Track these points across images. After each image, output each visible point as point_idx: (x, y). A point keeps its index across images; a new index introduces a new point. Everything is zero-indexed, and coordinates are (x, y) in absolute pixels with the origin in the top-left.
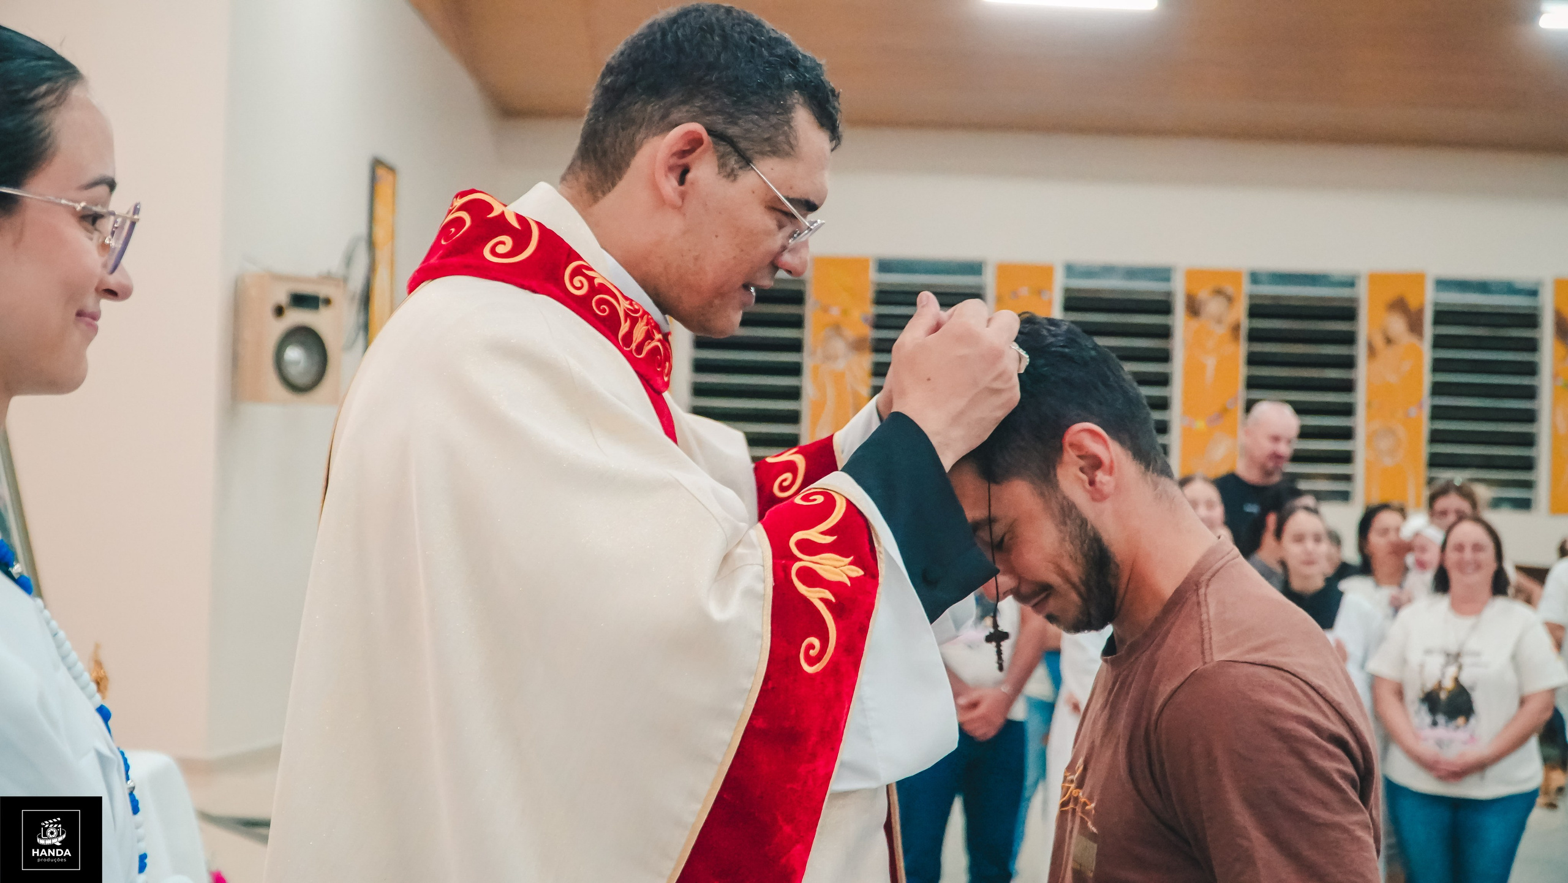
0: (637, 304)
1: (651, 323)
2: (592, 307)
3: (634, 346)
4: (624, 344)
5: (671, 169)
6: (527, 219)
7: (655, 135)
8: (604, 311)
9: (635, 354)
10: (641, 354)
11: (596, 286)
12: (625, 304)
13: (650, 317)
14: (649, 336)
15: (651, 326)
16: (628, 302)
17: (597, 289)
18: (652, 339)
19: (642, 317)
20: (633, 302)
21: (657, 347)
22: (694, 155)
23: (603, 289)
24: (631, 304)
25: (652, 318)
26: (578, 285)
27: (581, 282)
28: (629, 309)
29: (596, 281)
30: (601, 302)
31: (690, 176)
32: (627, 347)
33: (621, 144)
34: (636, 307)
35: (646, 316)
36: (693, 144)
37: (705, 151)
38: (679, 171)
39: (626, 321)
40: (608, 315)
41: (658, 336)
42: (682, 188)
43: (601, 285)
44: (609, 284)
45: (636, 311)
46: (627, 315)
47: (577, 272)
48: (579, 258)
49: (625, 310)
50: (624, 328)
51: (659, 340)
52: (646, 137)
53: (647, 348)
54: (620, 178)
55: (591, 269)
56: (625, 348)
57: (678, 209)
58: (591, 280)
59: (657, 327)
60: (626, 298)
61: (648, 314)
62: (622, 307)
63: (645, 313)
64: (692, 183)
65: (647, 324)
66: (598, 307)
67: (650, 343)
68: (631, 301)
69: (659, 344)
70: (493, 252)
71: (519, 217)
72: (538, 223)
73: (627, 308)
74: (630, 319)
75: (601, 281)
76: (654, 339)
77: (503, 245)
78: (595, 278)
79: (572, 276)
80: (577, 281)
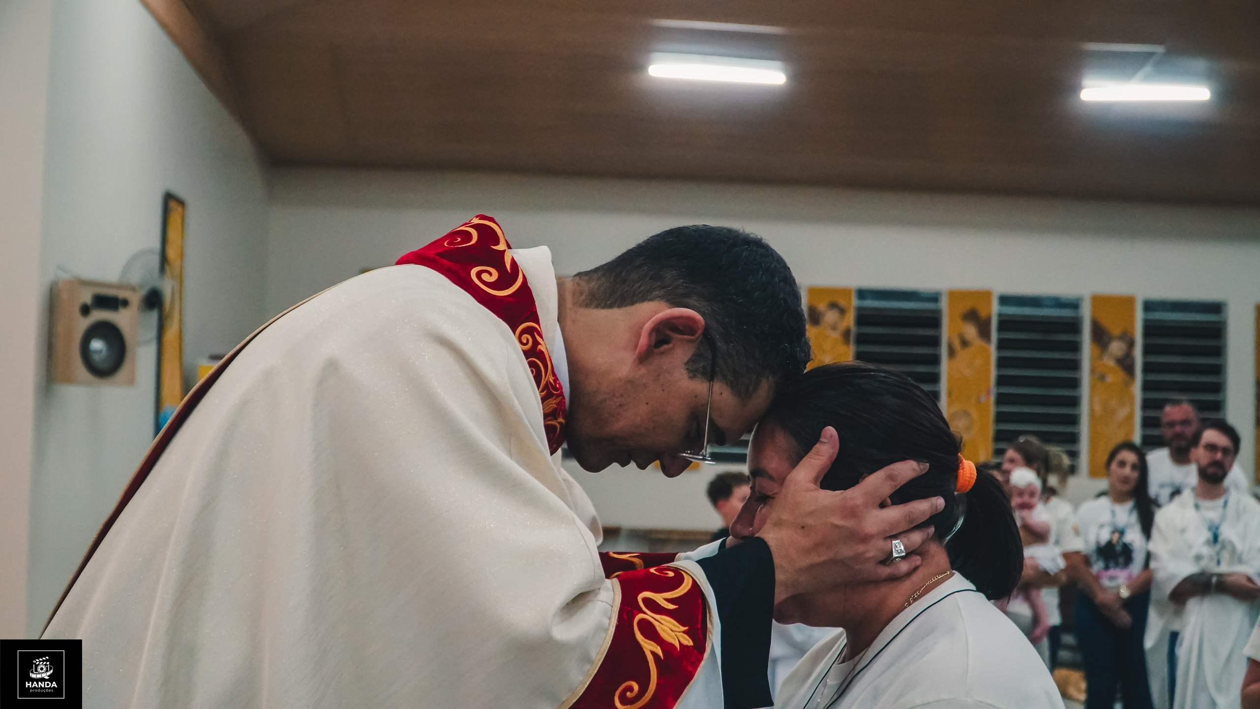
0: (560, 384)
1: (562, 407)
6: (520, 270)
11: (538, 350)
12: (550, 378)
13: (563, 401)
14: (554, 414)
16: (553, 378)
17: (537, 353)
18: (555, 419)
19: (558, 396)
20: (557, 381)
21: (555, 427)
22: (681, 336)
23: (541, 356)
24: (554, 381)
25: (565, 404)
26: (525, 341)
27: (528, 340)
29: (540, 347)
30: (533, 364)
31: (667, 346)
34: (557, 386)
35: (560, 398)
36: (688, 329)
37: (690, 341)
38: (662, 337)
39: (543, 390)
41: (561, 420)
43: (541, 352)
44: (548, 357)
45: (556, 389)
46: (546, 386)
47: (530, 331)
48: (538, 323)
49: (547, 381)
51: (560, 423)
55: (541, 337)
58: (536, 343)
60: (554, 374)
61: (564, 398)
62: (546, 378)
63: (562, 394)
64: (662, 352)
65: (558, 404)
67: (551, 420)
68: (556, 379)
69: (558, 426)
70: (479, 274)
71: (514, 263)
72: (524, 277)
73: (550, 382)
74: (546, 392)
75: (544, 350)
76: (557, 420)
77: (489, 276)
78: (541, 344)
79: (523, 332)
80: (525, 337)
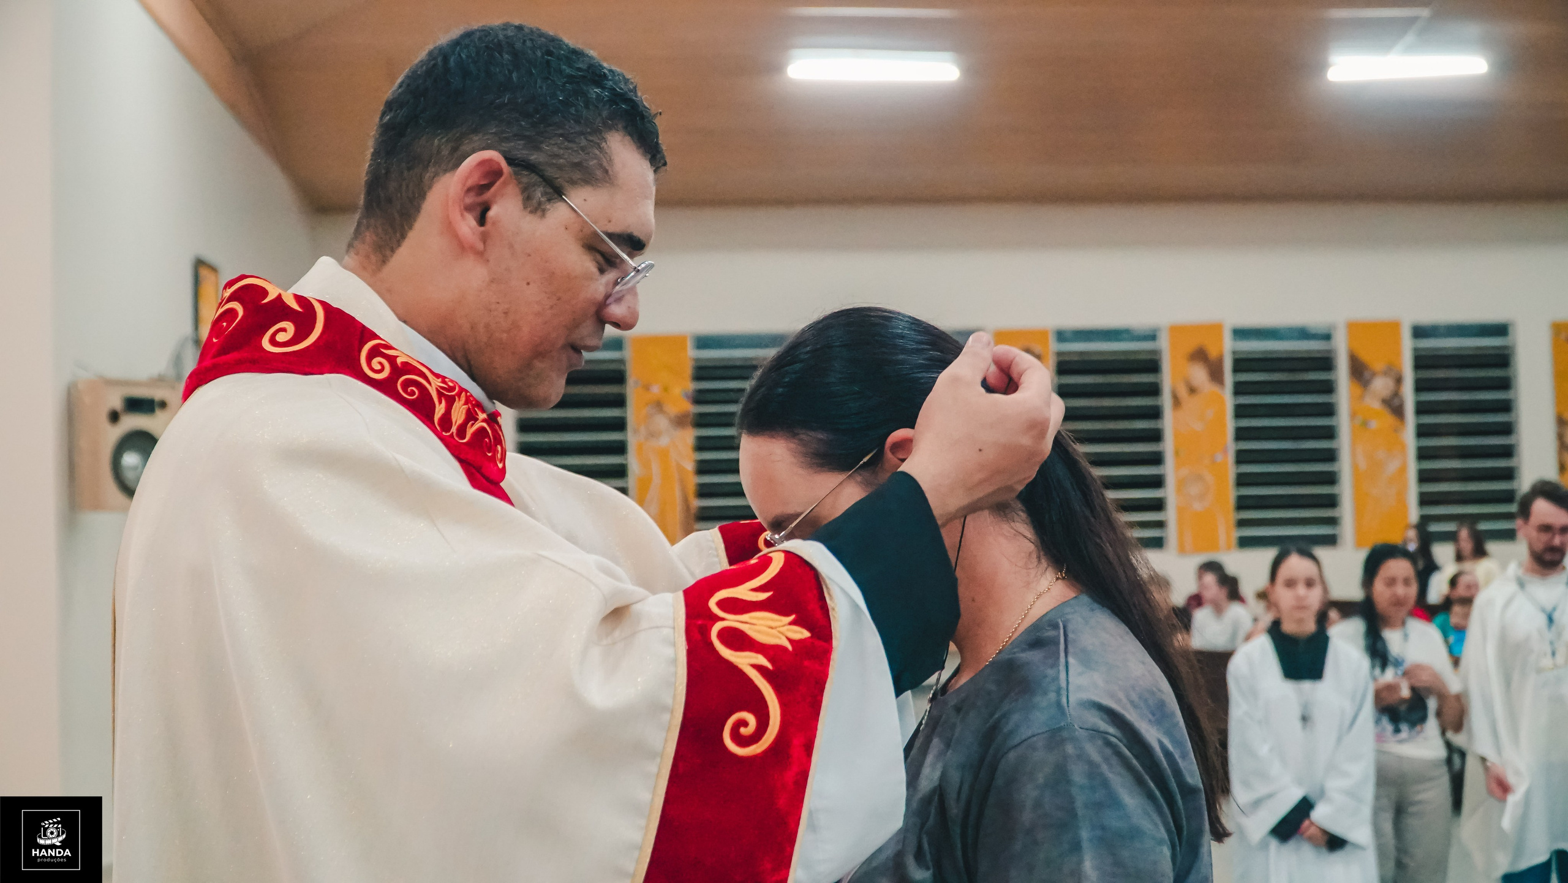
0: (452, 381)
1: (471, 401)
2: (398, 391)
3: (454, 429)
4: (442, 428)
5: (468, 208)
6: (311, 299)
7: (446, 171)
8: (412, 393)
9: (457, 439)
10: (464, 438)
11: (400, 365)
12: (436, 383)
13: (468, 394)
14: (471, 417)
15: (473, 405)
16: (440, 380)
17: (401, 369)
19: (459, 395)
20: (447, 380)
21: (482, 429)
22: (493, 189)
23: (408, 368)
24: (444, 382)
25: (471, 396)
26: (378, 367)
27: (380, 363)
28: (441, 387)
29: (399, 361)
30: (407, 384)
31: (491, 213)
32: (446, 432)
33: (407, 186)
34: (451, 384)
35: (464, 394)
36: (492, 175)
37: (505, 184)
38: (479, 210)
39: (440, 402)
40: (417, 398)
41: (482, 416)
42: (482, 229)
43: (403, 363)
44: (415, 362)
45: (452, 389)
46: (440, 395)
47: (374, 352)
48: (375, 336)
49: (437, 390)
50: (440, 410)
51: (484, 421)
52: (436, 175)
53: (470, 431)
54: (411, 227)
55: (391, 348)
56: (444, 433)
57: (480, 254)
58: (392, 360)
59: (479, 405)
60: (437, 376)
61: (467, 391)
62: (433, 387)
63: (462, 390)
64: (494, 223)
65: (466, 403)
66: (405, 391)
67: (473, 424)
68: (443, 379)
69: (485, 425)
70: (273, 342)
71: (299, 299)
72: (322, 303)
73: (439, 386)
74: (445, 400)
75: (404, 359)
76: (477, 419)
77: (284, 333)
78: (398, 356)
79: (370, 358)
80: (375, 364)
